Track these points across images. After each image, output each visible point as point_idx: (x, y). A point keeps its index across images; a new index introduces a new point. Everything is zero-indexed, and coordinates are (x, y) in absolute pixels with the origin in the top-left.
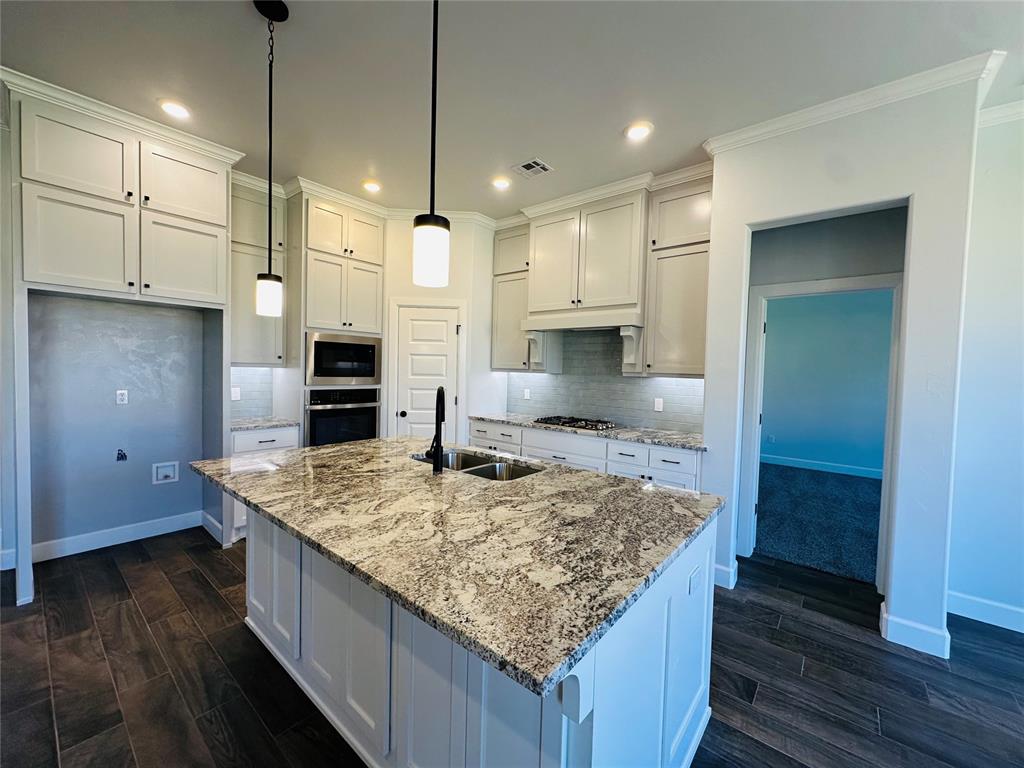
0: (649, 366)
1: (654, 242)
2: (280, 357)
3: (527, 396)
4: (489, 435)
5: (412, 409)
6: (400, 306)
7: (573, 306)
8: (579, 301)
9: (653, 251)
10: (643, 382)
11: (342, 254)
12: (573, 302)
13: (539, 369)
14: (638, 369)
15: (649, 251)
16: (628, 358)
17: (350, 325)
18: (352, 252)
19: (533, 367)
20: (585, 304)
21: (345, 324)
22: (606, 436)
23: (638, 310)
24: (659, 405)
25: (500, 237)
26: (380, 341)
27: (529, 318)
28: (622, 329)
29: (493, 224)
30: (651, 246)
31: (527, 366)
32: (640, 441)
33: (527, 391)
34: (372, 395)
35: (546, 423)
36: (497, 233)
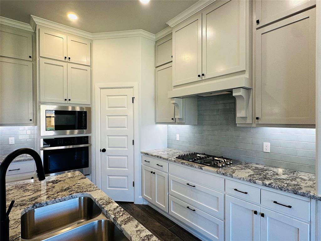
0: (257, 118)
1: (258, 22)
2: (31, 120)
3: (178, 139)
4: (151, 164)
5: (109, 147)
6: (101, 88)
7: (199, 79)
8: (203, 75)
9: (257, 29)
10: (253, 131)
11: (63, 59)
12: (199, 76)
13: (181, 122)
14: (249, 121)
15: (254, 30)
16: (240, 113)
17: (70, 100)
18: (69, 58)
19: (177, 121)
20: (207, 77)
21: (66, 100)
22: (223, 174)
23: (247, 75)
24: (267, 147)
25: (158, 44)
26: (90, 109)
27: (174, 90)
28: (234, 91)
29: (154, 37)
30: (255, 25)
31: (174, 121)
32: (252, 180)
33: (178, 136)
34: (85, 140)
35: (183, 159)
36: (156, 42)
